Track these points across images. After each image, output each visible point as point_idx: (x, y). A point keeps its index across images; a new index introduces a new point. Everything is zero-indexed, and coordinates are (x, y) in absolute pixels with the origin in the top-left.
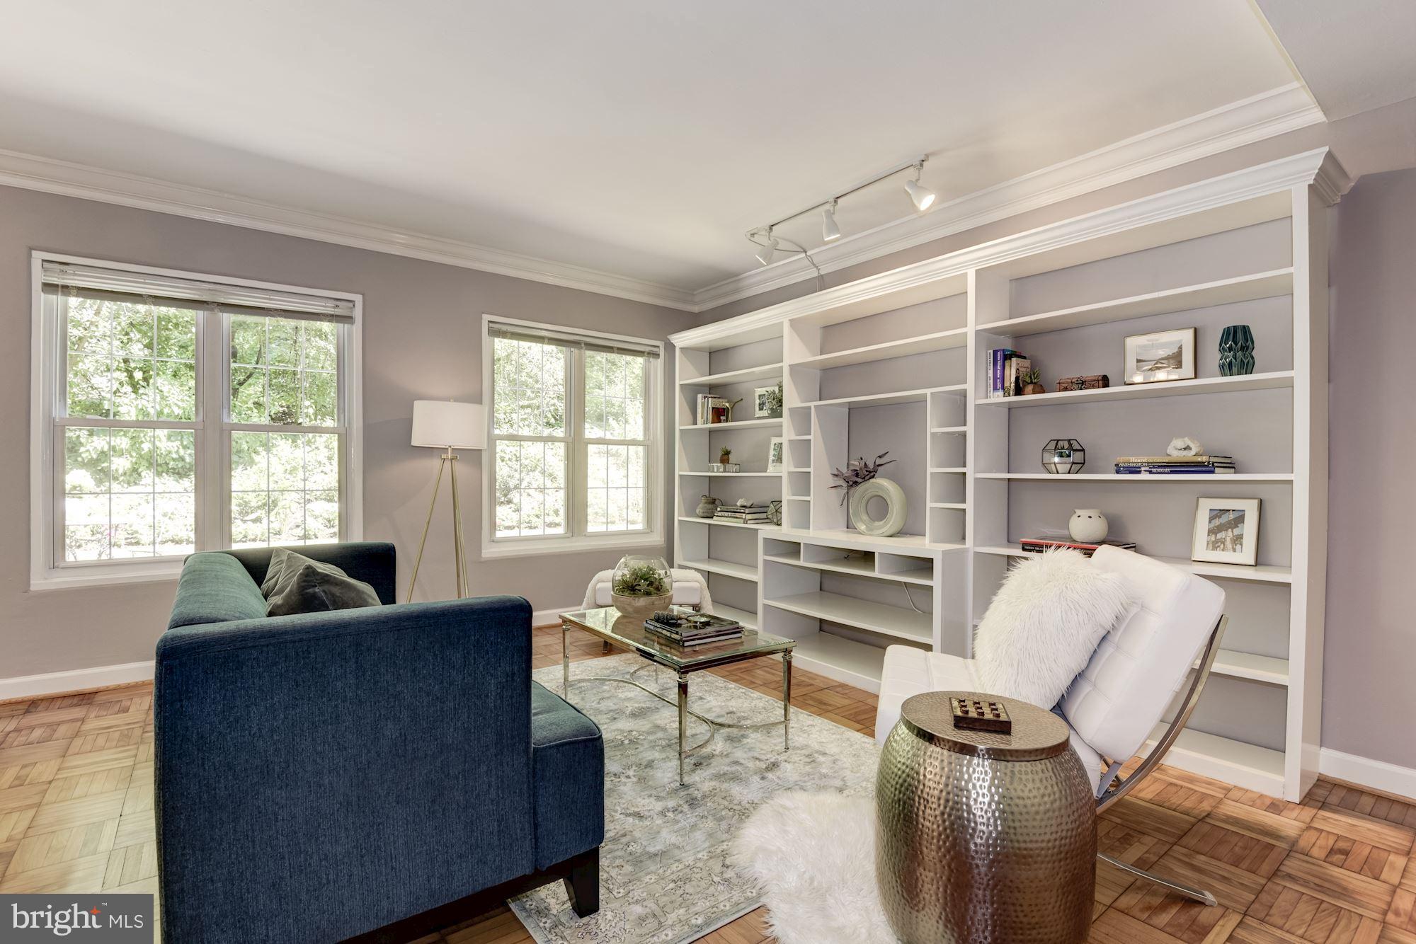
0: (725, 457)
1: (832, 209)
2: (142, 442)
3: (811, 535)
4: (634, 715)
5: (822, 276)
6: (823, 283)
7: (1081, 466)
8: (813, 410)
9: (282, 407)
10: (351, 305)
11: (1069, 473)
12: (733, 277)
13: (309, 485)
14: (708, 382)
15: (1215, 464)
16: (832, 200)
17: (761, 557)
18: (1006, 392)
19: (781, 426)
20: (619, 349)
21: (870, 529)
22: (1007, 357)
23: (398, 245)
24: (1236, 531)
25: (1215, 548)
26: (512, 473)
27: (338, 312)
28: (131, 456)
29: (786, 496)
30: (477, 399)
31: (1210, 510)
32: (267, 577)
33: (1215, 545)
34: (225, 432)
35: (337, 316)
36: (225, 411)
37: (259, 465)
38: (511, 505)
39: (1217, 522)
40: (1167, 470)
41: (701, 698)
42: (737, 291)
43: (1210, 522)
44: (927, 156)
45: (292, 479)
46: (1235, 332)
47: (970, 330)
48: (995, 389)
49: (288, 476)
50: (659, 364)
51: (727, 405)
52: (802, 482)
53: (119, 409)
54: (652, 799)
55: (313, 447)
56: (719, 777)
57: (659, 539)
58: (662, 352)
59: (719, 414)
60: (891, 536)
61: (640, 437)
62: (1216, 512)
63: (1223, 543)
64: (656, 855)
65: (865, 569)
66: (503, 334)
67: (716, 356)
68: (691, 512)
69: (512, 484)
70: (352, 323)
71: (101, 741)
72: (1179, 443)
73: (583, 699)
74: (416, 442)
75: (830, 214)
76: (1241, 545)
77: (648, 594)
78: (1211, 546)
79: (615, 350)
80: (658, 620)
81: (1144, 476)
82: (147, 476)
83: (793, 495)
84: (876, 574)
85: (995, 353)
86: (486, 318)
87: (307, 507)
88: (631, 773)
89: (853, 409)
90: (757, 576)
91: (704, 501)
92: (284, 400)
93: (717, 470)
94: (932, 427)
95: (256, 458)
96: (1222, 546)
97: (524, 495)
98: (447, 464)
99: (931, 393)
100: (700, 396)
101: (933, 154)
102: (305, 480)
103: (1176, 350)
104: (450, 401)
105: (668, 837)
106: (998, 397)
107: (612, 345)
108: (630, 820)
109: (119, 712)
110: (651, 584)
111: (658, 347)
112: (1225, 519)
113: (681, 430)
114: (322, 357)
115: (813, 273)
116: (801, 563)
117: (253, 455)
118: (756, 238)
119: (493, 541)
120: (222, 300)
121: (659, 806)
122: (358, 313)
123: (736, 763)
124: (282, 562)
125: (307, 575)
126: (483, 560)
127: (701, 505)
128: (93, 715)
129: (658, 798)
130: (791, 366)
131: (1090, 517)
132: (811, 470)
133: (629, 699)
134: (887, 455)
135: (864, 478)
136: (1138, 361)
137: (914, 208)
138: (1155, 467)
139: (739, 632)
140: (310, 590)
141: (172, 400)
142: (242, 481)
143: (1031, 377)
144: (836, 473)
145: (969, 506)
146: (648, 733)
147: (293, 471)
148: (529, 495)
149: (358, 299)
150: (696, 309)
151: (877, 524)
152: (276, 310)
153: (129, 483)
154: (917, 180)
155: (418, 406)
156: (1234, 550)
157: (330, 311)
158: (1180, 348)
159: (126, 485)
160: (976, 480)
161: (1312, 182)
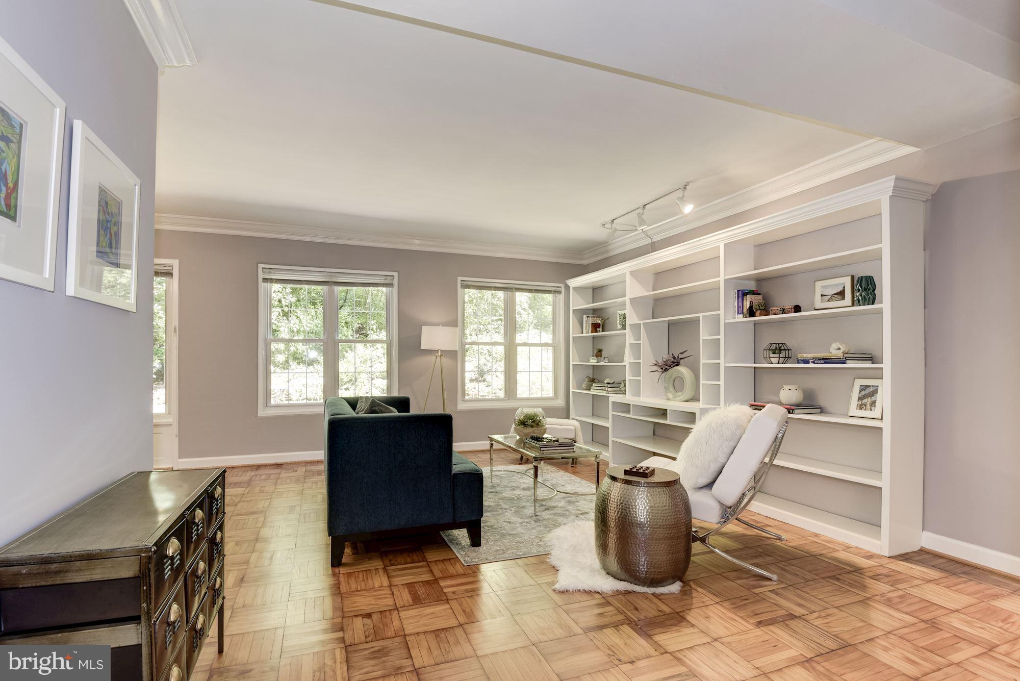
0: (599, 353)
1: (642, 212)
2: (291, 346)
3: (641, 400)
4: (524, 489)
5: (654, 242)
6: (654, 247)
7: (787, 359)
8: (642, 325)
9: (359, 324)
10: (392, 278)
11: (779, 363)
12: (602, 245)
13: (373, 370)
14: (592, 308)
15: (847, 358)
16: (642, 207)
17: (611, 413)
18: (745, 317)
19: (625, 335)
20: (536, 290)
21: (675, 397)
22: (745, 294)
23: (416, 245)
24: (873, 399)
25: (861, 408)
26: (486, 363)
27: (386, 282)
28: (285, 354)
29: (628, 377)
30: (454, 324)
31: (861, 386)
32: (357, 408)
33: (861, 407)
34: (336, 343)
35: (386, 284)
36: (336, 333)
37: (348, 358)
38: (485, 383)
39: (863, 393)
40: (822, 361)
41: (563, 485)
42: (607, 251)
43: (859, 393)
44: (688, 183)
45: (364, 366)
46: (861, 280)
47: (721, 279)
48: (738, 313)
49: (362, 365)
50: (561, 297)
51: (599, 322)
52: (636, 368)
53: (280, 329)
54: (519, 518)
55: (375, 348)
56: (555, 514)
57: (561, 403)
58: (563, 290)
59: (595, 327)
60: (687, 401)
61: (550, 342)
62: (863, 387)
63: (865, 405)
64: (512, 534)
65: (663, 419)
66: (469, 287)
67: (596, 291)
68: (580, 388)
69: (486, 369)
70: (393, 287)
71: (288, 481)
72: (835, 345)
73: (501, 481)
74: (422, 347)
75: (639, 215)
76: (875, 406)
77: (532, 427)
78: (859, 407)
79: (534, 291)
80: (532, 438)
81: (811, 365)
82: (293, 364)
83: (633, 376)
84: (668, 422)
85: (738, 291)
86: (460, 278)
87: (372, 382)
88: (513, 509)
89: (671, 324)
90: (608, 424)
91: (587, 380)
92: (360, 319)
93: (593, 361)
94: (703, 336)
95: (346, 355)
96: (865, 407)
97: (494, 376)
98: (438, 358)
99: (703, 316)
100: (585, 316)
101: (691, 182)
102: (371, 367)
103: (841, 289)
104: (439, 326)
105: (520, 530)
106: (740, 318)
107: (532, 288)
108: (506, 523)
109: (293, 472)
110: (534, 422)
111: (561, 287)
112: (867, 391)
113: (573, 337)
114: (380, 294)
115: (648, 241)
116: (631, 416)
117: (344, 352)
118: (606, 226)
119: (464, 401)
120: (335, 280)
121: (521, 521)
122: (396, 282)
123: (568, 510)
124: (363, 402)
125: (373, 402)
126: (458, 411)
127: (585, 383)
128: (283, 472)
129: (521, 518)
130: (632, 300)
131: (790, 390)
132: (641, 361)
133: (524, 483)
134: (685, 353)
135: (670, 366)
136: (822, 295)
137: (682, 212)
138: (816, 360)
139: (573, 446)
140: (374, 408)
141: (305, 323)
142: (345, 366)
143: (759, 306)
144: (656, 363)
145: (722, 383)
146: (528, 496)
147: (365, 362)
148: (497, 376)
149: (395, 274)
150: (585, 262)
151: (679, 394)
152: (358, 283)
153: (284, 369)
154: (683, 197)
155: (425, 329)
156: (871, 410)
157: (383, 282)
158: (844, 287)
159: (283, 370)
160: (726, 368)
161: (891, 194)
